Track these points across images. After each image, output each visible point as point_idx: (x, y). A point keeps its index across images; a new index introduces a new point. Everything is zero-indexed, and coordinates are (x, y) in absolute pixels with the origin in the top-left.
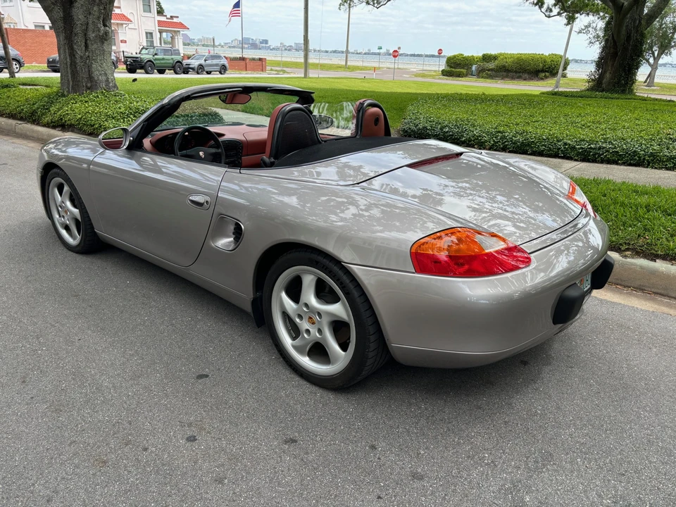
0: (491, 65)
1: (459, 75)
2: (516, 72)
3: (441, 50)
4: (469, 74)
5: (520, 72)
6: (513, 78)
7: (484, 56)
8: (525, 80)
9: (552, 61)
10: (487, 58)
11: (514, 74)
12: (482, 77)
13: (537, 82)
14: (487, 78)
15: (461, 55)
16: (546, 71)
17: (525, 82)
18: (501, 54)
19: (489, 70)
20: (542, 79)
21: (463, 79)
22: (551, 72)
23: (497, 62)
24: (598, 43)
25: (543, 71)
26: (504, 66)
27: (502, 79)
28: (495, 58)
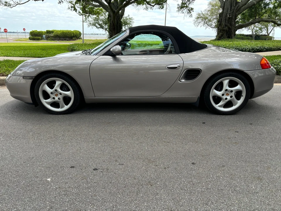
0: (52, 35)
1: (38, 40)
2: (63, 37)
3: (24, 29)
4: (42, 39)
5: (65, 38)
6: (62, 40)
7: (47, 31)
8: (68, 40)
9: (76, 33)
10: (48, 32)
11: (63, 38)
12: (49, 40)
13: (72, 41)
14: (52, 40)
15: (36, 31)
16: (75, 37)
17: (68, 41)
18: (54, 31)
19: (51, 37)
20: (74, 40)
21: (41, 41)
22: (76, 37)
23: (54, 34)
24: (91, 26)
25: (74, 37)
26: (57, 35)
27: (58, 40)
28: (52, 32)
